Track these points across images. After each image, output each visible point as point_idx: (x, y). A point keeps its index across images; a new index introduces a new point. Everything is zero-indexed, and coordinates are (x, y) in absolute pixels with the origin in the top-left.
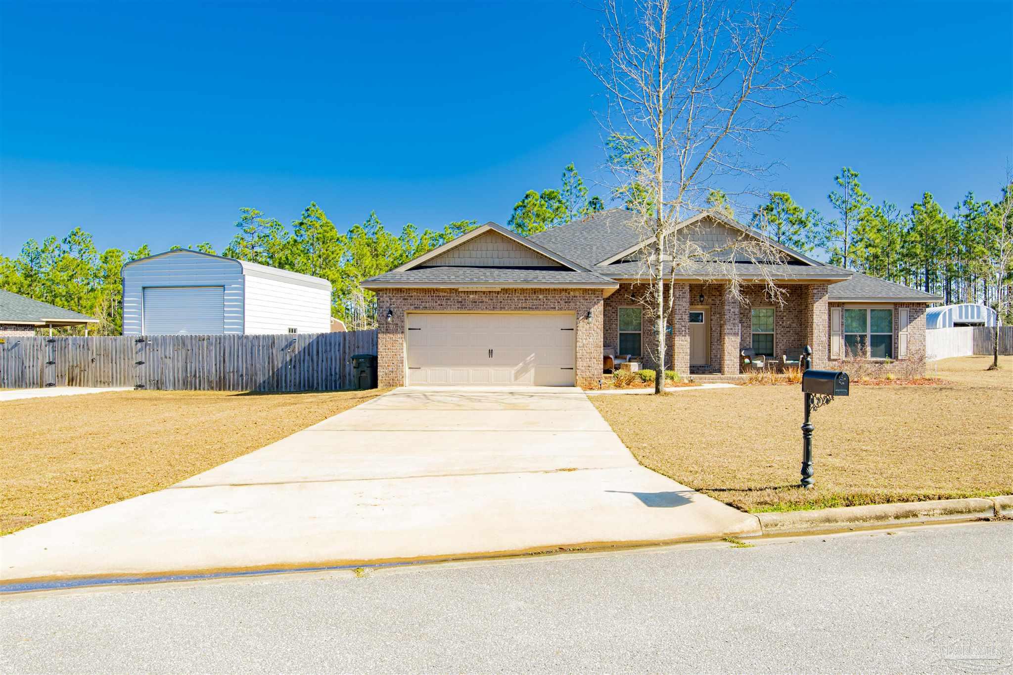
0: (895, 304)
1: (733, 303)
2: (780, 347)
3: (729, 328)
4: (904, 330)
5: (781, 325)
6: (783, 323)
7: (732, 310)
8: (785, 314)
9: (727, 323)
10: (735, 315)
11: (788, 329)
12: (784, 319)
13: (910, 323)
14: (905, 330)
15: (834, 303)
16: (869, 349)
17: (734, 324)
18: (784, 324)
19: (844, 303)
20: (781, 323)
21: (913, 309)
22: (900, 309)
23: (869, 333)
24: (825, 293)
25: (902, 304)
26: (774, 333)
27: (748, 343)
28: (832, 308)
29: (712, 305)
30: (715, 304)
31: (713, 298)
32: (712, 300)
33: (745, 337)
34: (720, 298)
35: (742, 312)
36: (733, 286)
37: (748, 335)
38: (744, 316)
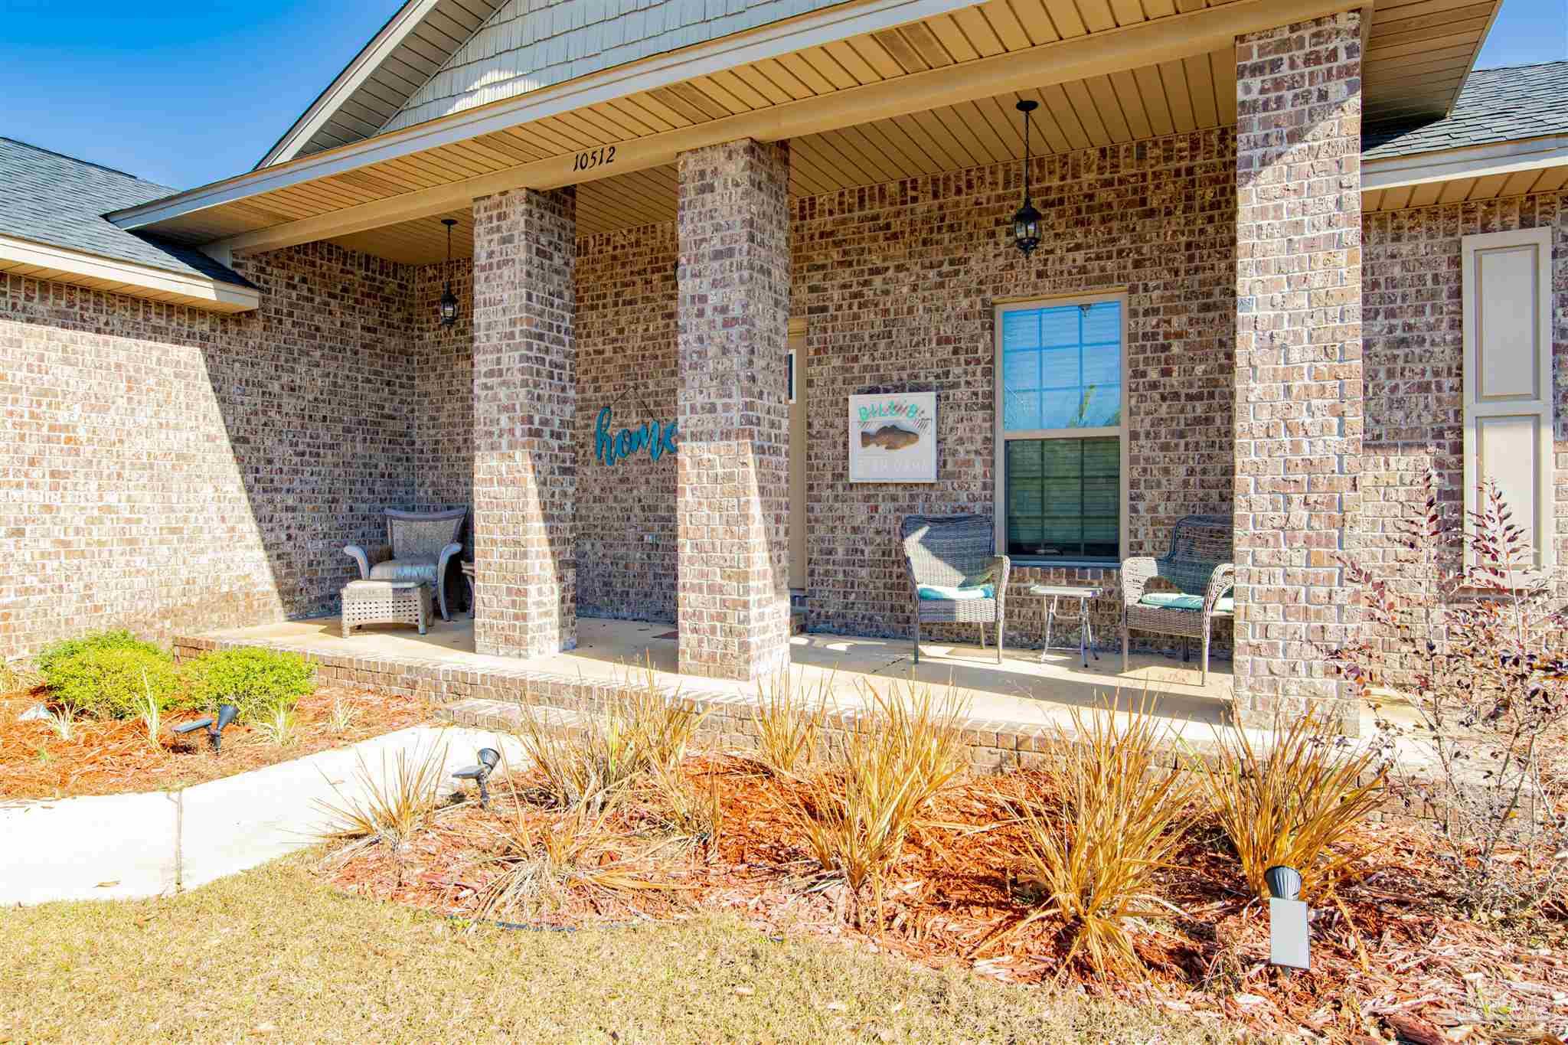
1: (718, 255)
2: (1154, 509)
3: (700, 400)
5: (1154, 386)
6: (1166, 373)
7: (714, 298)
8: (1178, 322)
9: (688, 374)
10: (726, 324)
11: (1200, 408)
12: (1176, 348)
17: (722, 378)
18: (1175, 379)
20: (1153, 375)
26: (1122, 432)
27: (976, 489)
28: (1470, 244)
29: (811, 311)
30: (824, 309)
31: (816, 278)
32: (812, 289)
33: (962, 455)
34: (845, 275)
35: (947, 330)
36: (721, 156)
37: (979, 445)
38: (956, 352)
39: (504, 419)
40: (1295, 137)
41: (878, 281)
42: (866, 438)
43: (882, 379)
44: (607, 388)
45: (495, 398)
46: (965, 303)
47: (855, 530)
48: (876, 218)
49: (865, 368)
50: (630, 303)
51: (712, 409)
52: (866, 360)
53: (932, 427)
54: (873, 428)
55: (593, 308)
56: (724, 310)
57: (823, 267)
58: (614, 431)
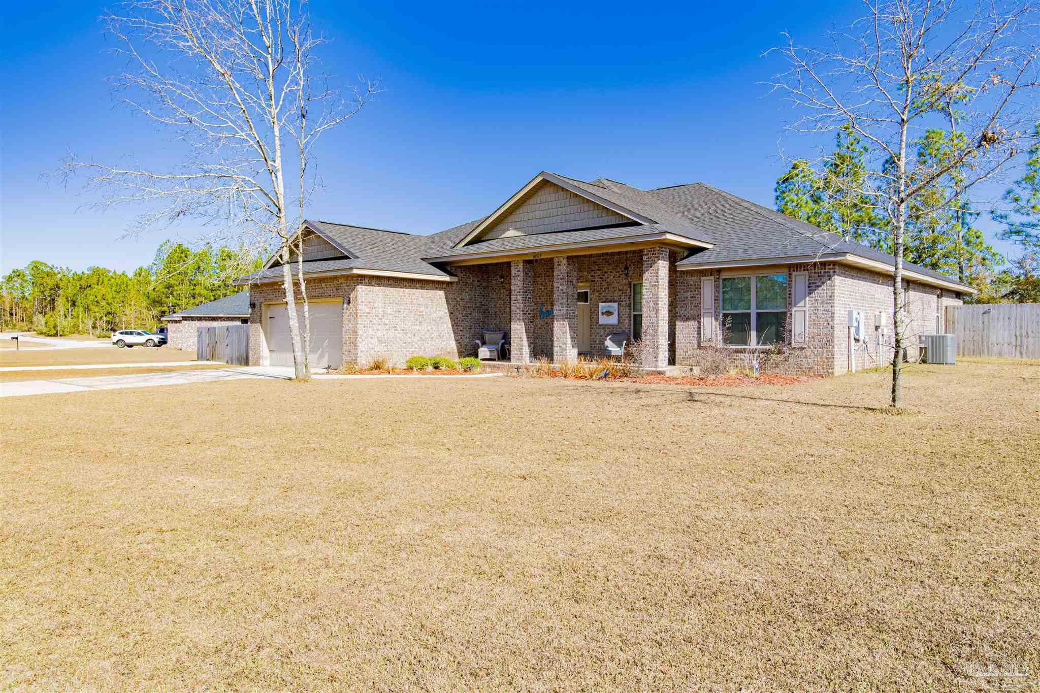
0: (790, 266)
1: (561, 279)
3: (558, 308)
4: (798, 305)
7: (561, 287)
9: (556, 303)
10: (563, 293)
13: (810, 294)
14: (802, 304)
15: (706, 270)
16: (754, 334)
17: (562, 304)
19: (719, 271)
21: (815, 273)
22: (794, 273)
23: (753, 312)
24: (656, 259)
25: (798, 267)
27: (627, 326)
28: (703, 278)
29: (592, 281)
30: (594, 281)
31: (593, 273)
32: (592, 276)
33: (624, 318)
34: (599, 273)
35: (620, 288)
36: (562, 259)
37: (627, 315)
38: (623, 293)
39: (518, 310)
40: (651, 267)
41: (606, 274)
42: (603, 314)
43: (607, 299)
44: (543, 299)
45: (516, 306)
46: (624, 281)
47: (601, 336)
48: (606, 259)
49: (603, 296)
50: (549, 276)
51: (560, 310)
52: (603, 294)
53: (617, 311)
54: (604, 311)
55: (538, 277)
56: (562, 290)
57: (594, 271)
58: (544, 310)
